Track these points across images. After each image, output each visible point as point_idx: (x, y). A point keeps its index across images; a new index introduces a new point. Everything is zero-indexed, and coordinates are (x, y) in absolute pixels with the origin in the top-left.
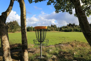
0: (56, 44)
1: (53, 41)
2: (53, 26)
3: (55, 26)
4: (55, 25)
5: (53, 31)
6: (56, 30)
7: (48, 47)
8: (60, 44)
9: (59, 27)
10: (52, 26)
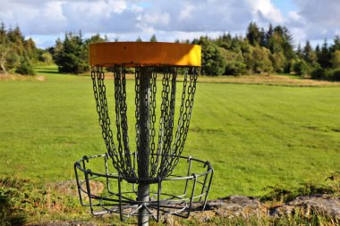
0: (280, 193)
1: (258, 155)
2: (261, 35)
3: (275, 36)
4: (279, 29)
5: (258, 79)
6: (287, 71)
7: (209, 214)
8: (318, 192)
9: (313, 45)
10: (253, 35)
